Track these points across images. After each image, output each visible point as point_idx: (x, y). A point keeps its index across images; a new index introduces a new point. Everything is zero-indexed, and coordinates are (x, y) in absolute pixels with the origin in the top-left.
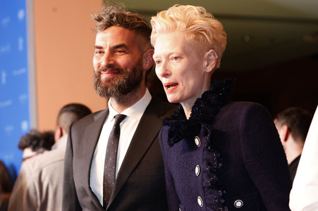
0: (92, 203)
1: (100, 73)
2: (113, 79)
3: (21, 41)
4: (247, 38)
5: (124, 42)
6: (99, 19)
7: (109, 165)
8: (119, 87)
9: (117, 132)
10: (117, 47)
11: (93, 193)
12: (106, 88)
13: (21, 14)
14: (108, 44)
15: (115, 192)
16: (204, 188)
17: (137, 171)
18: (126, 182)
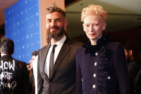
0: (45, 77)
1: (50, 29)
2: (55, 31)
3: (37, 23)
4: (115, 21)
5: (59, 17)
6: (49, 9)
7: (51, 63)
8: (58, 34)
9: (54, 51)
10: (57, 19)
11: (45, 74)
12: (53, 34)
13: (37, 14)
14: (53, 18)
15: (53, 73)
16: (98, 70)
17: (60, 65)
18: (56, 69)
